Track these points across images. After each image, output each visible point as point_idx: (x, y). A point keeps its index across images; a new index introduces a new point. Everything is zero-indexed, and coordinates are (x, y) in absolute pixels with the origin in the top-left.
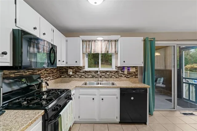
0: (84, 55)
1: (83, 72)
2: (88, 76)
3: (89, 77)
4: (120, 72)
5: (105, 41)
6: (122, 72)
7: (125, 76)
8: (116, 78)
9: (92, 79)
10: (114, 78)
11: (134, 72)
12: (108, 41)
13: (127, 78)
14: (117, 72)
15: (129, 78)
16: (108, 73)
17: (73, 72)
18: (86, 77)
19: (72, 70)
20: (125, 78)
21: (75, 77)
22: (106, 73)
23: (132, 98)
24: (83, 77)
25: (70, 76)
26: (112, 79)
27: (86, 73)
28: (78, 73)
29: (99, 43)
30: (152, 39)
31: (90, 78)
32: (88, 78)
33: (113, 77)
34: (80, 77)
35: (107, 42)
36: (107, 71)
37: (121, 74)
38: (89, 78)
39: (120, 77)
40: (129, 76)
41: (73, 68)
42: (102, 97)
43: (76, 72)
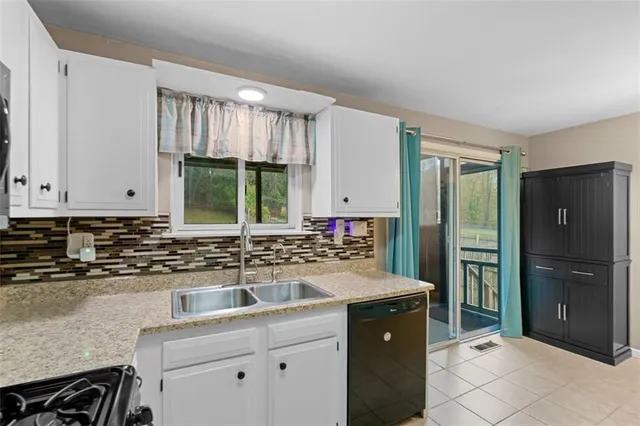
0: (165, 161)
1: (162, 246)
2: (187, 263)
3: (192, 266)
4: (321, 239)
5: (266, 110)
6: (325, 237)
7: (337, 254)
8: (307, 261)
9: (210, 273)
10: (297, 263)
11: (364, 238)
12: (279, 113)
13: (341, 259)
14: (308, 238)
15: (347, 258)
16: (275, 247)
17: (99, 249)
18: (175, 270)
19: (90, 237)
20: (337, 261)
21: (116, 274)
22: (266, 245)
23: (387, 337)
24: (157, 268)
25: (80, 271)
26: (292, 267)
27: (174, 248)
28: (129, 252)
29: (243, 116)
30: (412, 129)
31: (198, 269)
32: (187, 270)
33: (295, 259)
34: (145, 271)
35: (273, 117)
36: (273, 239)
37: (323, 245)
38: (193, 270)
39: (319, 259)
40: (348, 253)
41: (99, 224)
42: (280, 355)
43: (119, 243)
